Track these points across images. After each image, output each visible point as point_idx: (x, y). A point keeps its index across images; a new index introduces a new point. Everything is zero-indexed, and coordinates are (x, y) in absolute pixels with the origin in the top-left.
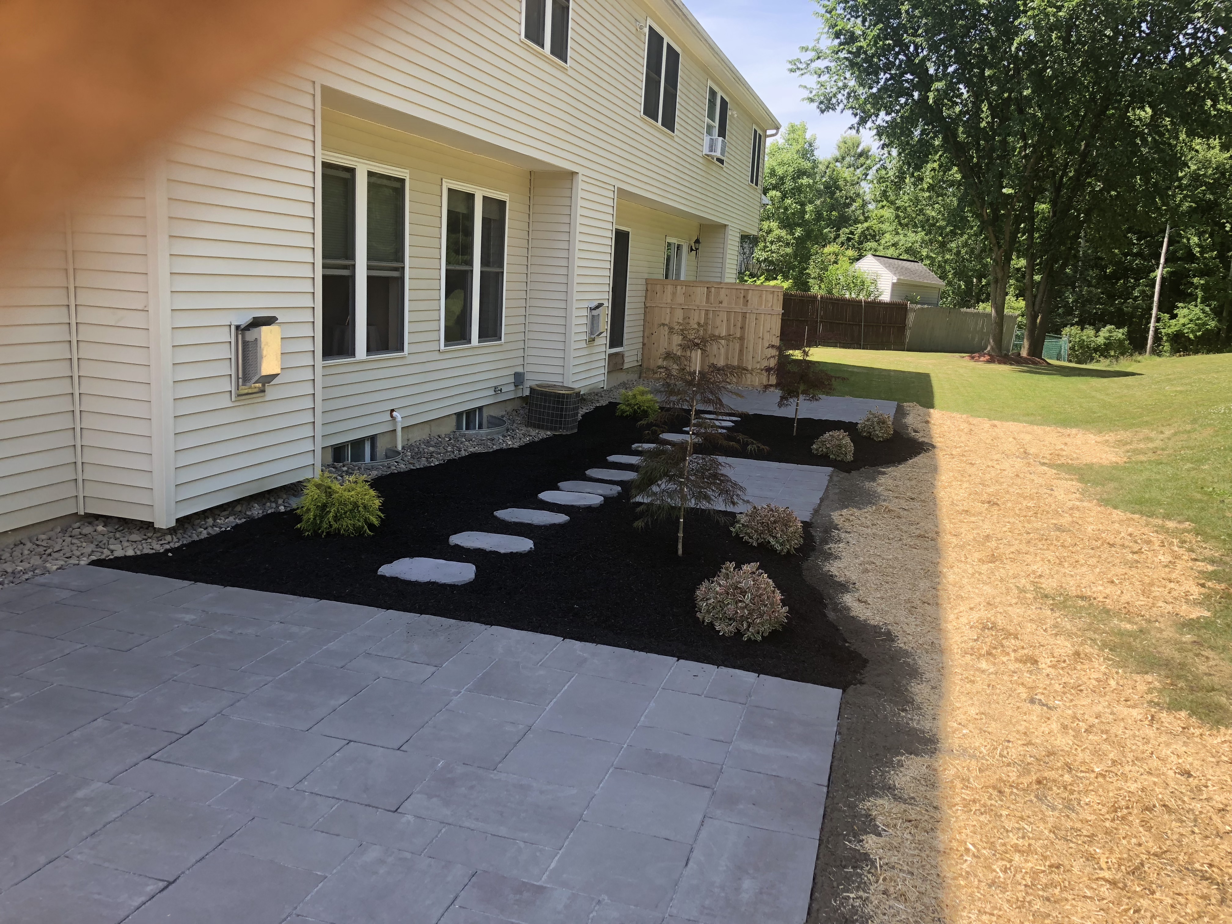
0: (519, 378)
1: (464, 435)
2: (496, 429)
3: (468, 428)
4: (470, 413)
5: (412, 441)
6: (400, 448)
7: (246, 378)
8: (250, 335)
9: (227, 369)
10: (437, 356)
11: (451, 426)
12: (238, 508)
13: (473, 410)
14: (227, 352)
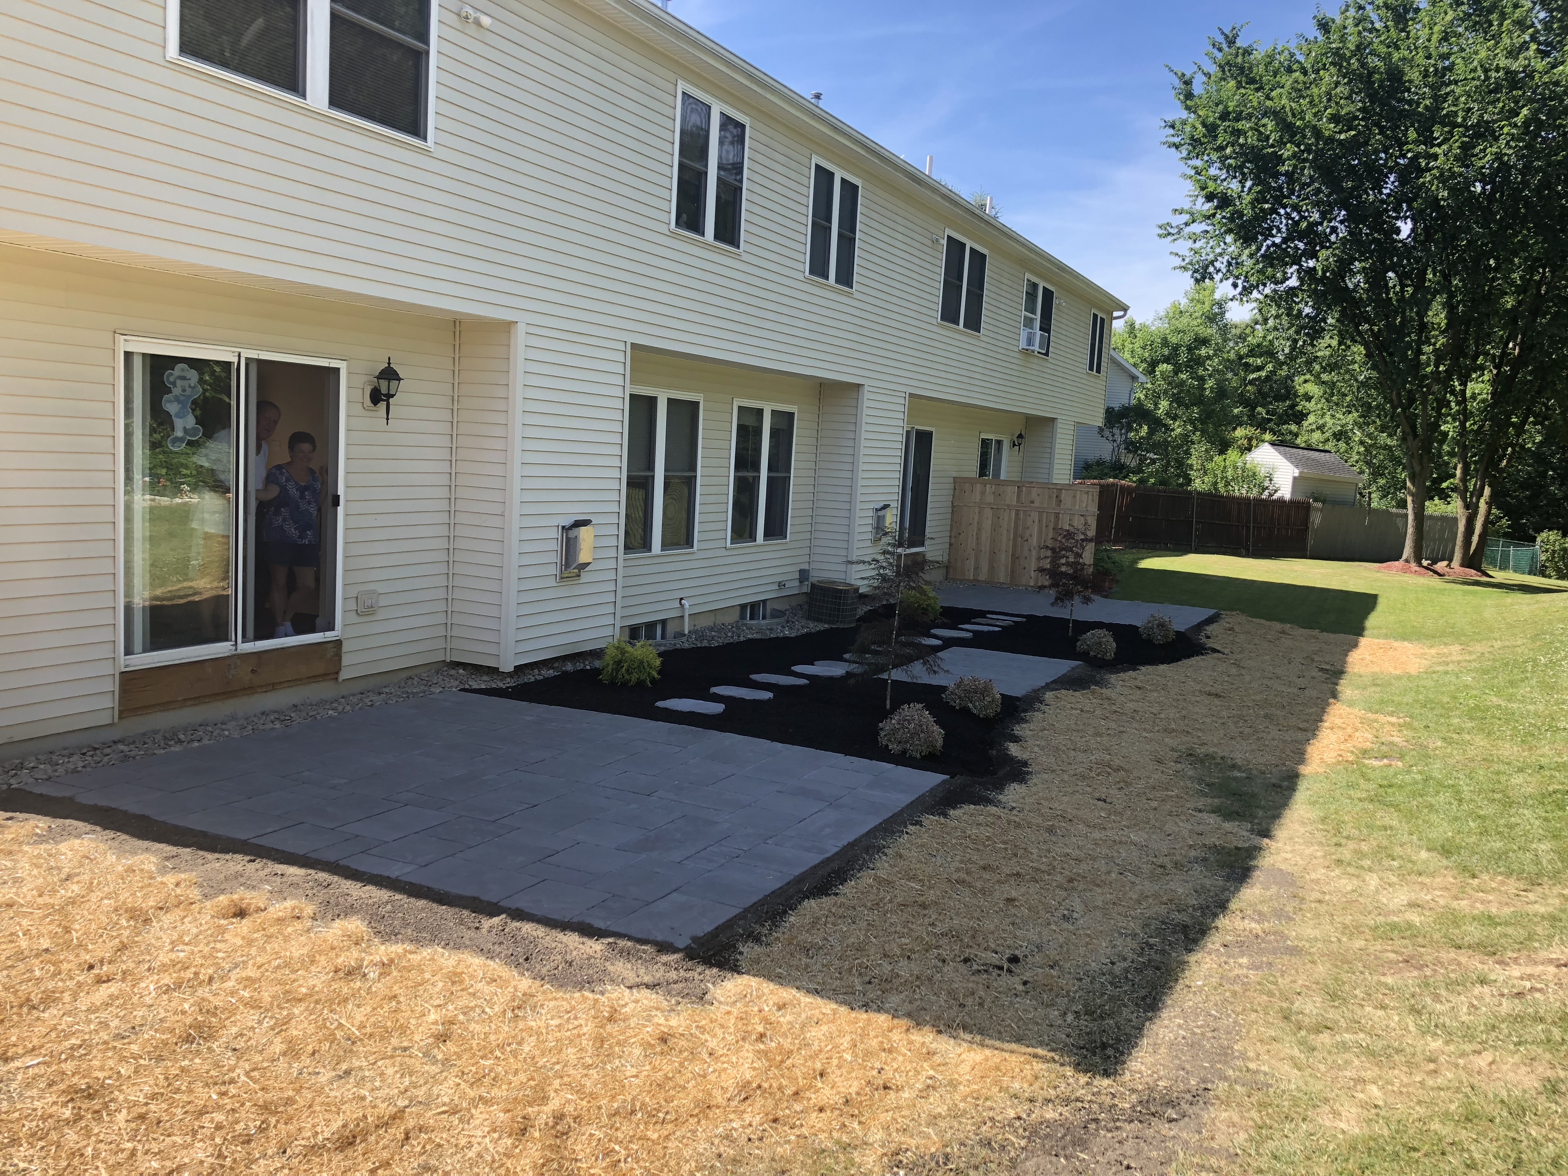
0: (804, 575)
1: (746, 625)
2: (776, 620)
3: (752, 618)
4: (754, 606)
5: (698, 627)
6: (686, 632)
7: (567, 565)
8: (572, 533)
9: (554, 558)
10: (723, 552)
11: (734, 616)
12: (556, 665)
13: (758, 603)
14: (554, 546)
